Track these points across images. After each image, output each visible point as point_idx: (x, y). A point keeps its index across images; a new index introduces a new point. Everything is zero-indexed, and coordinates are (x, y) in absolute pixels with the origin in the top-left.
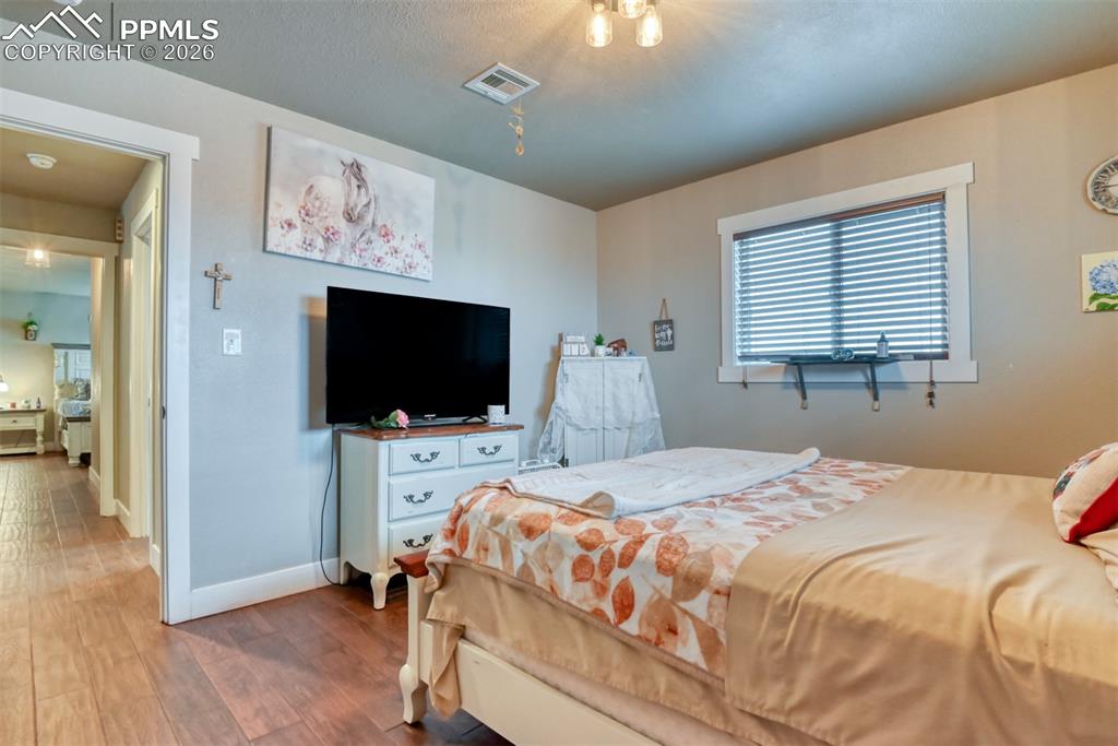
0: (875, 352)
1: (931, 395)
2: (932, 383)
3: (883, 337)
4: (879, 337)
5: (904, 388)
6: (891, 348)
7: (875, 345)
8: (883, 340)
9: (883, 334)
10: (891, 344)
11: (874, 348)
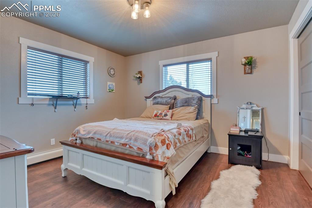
0: (76, 96)
1: (87, 107)
2: (87, 104)
3: (78, 92)
4: (77, 92)
5: (81, 105)
6: (80, 95)
7: (76, 94)
8: (78, 93)
9: (78, 91)
10: (80, 94)
11: (76, 95)
